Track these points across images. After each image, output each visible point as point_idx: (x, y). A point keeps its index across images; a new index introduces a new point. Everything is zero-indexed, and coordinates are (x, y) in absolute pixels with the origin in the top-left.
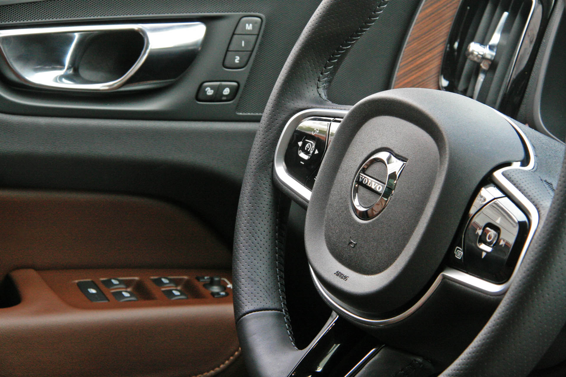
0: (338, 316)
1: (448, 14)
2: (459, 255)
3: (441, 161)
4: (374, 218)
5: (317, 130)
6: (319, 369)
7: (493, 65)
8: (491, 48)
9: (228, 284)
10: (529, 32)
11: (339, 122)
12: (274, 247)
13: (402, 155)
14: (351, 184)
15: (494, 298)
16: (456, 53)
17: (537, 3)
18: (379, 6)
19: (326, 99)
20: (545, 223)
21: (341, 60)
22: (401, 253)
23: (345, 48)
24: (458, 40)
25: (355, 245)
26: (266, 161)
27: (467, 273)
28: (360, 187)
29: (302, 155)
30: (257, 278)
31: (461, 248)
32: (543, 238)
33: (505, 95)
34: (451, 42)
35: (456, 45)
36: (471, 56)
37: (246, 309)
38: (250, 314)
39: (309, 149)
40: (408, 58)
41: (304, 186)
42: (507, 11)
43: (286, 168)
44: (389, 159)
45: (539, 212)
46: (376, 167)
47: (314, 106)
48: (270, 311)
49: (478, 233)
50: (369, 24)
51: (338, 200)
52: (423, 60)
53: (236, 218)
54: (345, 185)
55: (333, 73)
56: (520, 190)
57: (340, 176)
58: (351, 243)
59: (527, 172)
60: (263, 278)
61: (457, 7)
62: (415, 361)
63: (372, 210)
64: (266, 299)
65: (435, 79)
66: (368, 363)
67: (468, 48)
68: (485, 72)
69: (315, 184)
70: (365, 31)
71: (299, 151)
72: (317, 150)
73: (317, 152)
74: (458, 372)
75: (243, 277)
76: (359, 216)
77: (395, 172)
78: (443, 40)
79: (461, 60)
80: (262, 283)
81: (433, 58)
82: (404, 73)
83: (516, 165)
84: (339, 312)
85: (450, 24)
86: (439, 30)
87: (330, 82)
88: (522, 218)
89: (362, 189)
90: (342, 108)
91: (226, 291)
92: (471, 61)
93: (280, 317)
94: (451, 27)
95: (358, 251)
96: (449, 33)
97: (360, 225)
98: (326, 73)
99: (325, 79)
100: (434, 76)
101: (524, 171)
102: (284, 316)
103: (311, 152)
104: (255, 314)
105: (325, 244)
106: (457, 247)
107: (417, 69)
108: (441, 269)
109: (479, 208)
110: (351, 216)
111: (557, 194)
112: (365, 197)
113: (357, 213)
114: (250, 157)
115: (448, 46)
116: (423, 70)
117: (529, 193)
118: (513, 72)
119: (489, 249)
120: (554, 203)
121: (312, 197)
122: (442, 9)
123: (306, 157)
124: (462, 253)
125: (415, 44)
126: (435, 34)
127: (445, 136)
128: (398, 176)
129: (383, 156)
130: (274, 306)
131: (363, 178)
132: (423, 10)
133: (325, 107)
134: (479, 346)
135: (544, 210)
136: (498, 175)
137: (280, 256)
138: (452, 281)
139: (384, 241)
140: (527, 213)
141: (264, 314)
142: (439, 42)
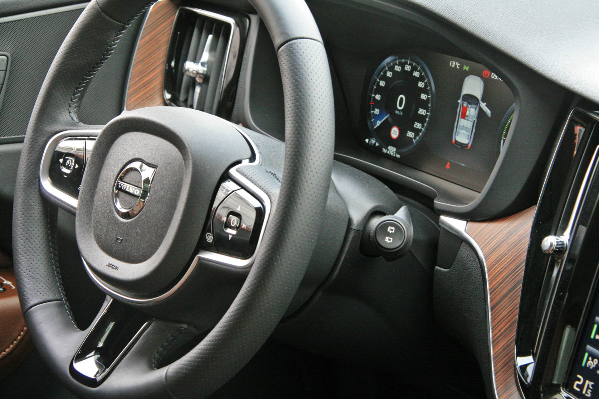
0: (112, 299)
1: (163, 40)
2: (210, 239)
3: (185, 165)
4: (135, 217)
5: (75, 148)
6: (101, 345)
7: (206, 78)
8: (203, 64)
9: (4, 281)
10: (232, 50)
11: (94, 139)
12: (49, 249)
13: (152, 163)
14: (111, 191)
15: (242, 271)
16: (174, 71)
17: (235, 26)
18: (113, 42)
19: (77, 121)
20: (277, 207)
21: (86, 88)
22: (161, 243)
23: (89, 78)
24: (174, 60)
25: (122, 240)
26: (33, 178)
27: (218, 253)
28: (120, 193)
29: (64, 170)
30: (38, 276)
31: (211, 233)
32: (277, 219)
33: (220, 102)
34: (169, 62)
35: (173, 64)
36: (187, 73)
37: (32, 303)
38: (35, 307)
39: (69, 164)
40: (136, 79)
41: (70, 195)
42: (211, 34)
43: (51, 181)
44: (141, 167)
45: (270, 198)
46: (132, 174)
47: (69, 128)
48: (52, 302)
49: (223, 220)
50: (107, 57)
51: (101, 205)
52: (148, 78)
53: (12, 228)
54: (106, 192)
55: (81, 99)
56: (252, 182)
57: (100, 184)
58: (118, 239)
59: (255, 166)
60: (43, 275)
61: (170, 34)
62: (182, 327)
63: (133, 210)
64: (47, 293)
65: (159, 93)
66: (143, 335)
67: (184, 66)
68: (200, 84)
69: (79, 194)
70: (104, 63)
71: (61, 167)
72: (77, 165)
73: (77, 166)
74: (220, 333)
75: (25, 276)
76: (122, 216)
77: (148, 178)
78: (161, 61)
79: (179, 76)
80: (43, 280)
81: (156, 76)
82: (134, 91)
83: (246, 162)
84: (112, 296)
85: (167, 48)
86: (158, 53)
87: (79, 107)
88: (257, 204)
89: (122, 195)
90: (93, 128)
91: (3, 287)
92: (188, 76)
93: (61, 306)
94: (168, 49)
95: (125, 245)
96: (166, 55)
97: (124, 224)
98: (75, 99)
99: (75, 105)
100: (158, 91)
101: (253, 166)
102: (65, 304)
103: (72, 167)
104: (40, 306)
105: (95, 242)
106: (208, 233)
107: (144, 86)
108: (196, 252)
109: (221, 200)
110: (115, 217)
111: (284, 184)
112: (125, 200)
113: (119, 213)
114: (18, 175)
115: (167, 65)
116: (149, 86)
117: (260, 184)
118: (224, 82)
119: (234, 232)
120: (282, 191)
121: (79, 205)
122: (159, 36)
123: (68, 171)
124: (212, 237)
125: (140, 66)
126: (155, 57)
127: (187, 145)
128: (151, 181)
129: (136, 165)
130: (55, 298)
131: (122, 185)
132: (142, 38)
133: (78, 128)
134: (235, 311)
135: (274, 196)
136: (233, 171)
137: (55, 255)
138: (206, 260)
139: (146, 235)
140: (261, 200)
141: (47, 305)
142: (159, 63)
